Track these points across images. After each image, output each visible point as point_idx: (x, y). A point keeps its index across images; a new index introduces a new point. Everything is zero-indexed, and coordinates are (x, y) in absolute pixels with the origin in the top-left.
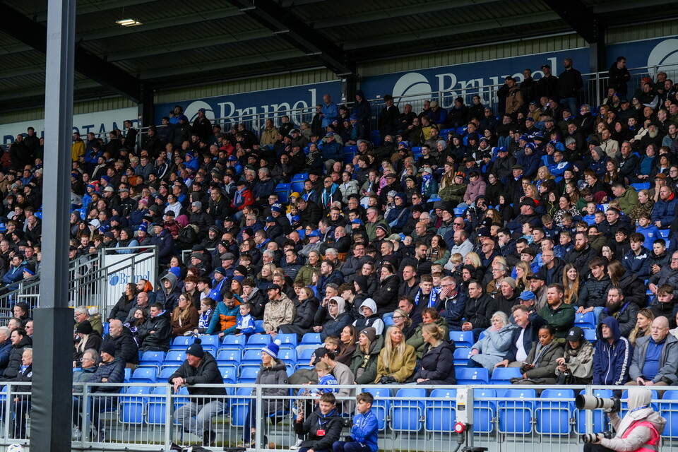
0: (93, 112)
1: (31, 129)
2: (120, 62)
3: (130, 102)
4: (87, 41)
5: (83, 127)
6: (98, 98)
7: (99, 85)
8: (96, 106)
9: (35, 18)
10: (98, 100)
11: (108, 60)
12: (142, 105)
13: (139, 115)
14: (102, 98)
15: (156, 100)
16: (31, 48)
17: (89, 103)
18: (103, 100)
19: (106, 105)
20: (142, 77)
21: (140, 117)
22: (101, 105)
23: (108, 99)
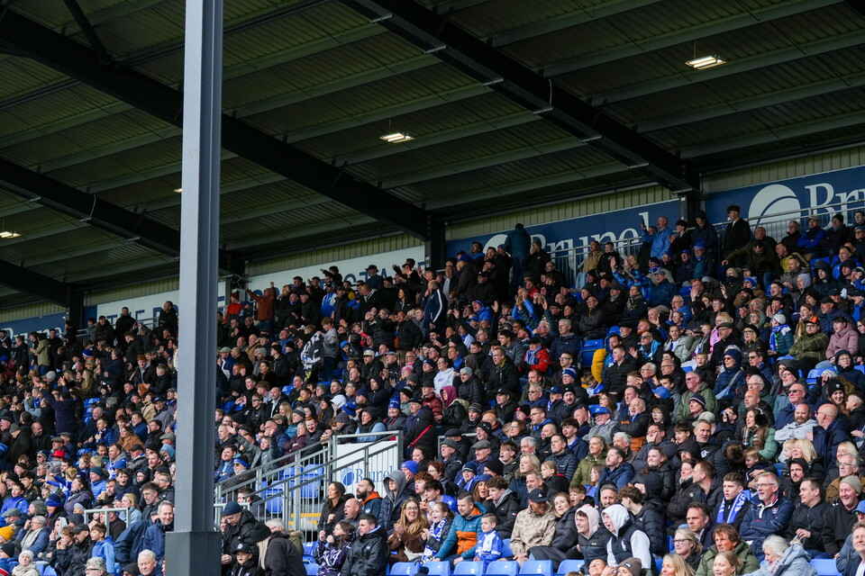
0: (373, 254)
1: (299, 279)
2: (397, 189)
3: (418, 240)
4: (352, 164)
5: (361, 274)
6: (379, 236)
7: (375, 220)
8: (376, 246)
9: (285, 138)
10: (378, 239)
11: (383, 187)
12: (429, 243)
13: (426, 256)
14: (384, 235)
15: (449, 236)
16: (283, 178)
17: (367, 242)
18: (385, 238)
19: (388, 244)
20: (429, 208)
21: (428, 258)
22: (382, 245)
23: (391, 237)
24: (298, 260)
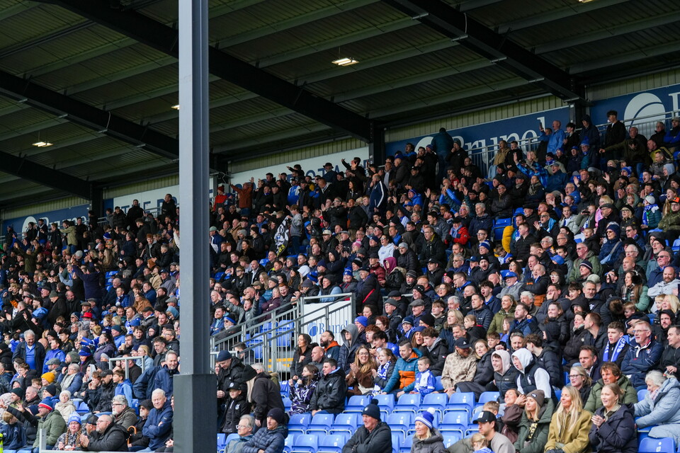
0: (328, 154)
1: (270, 175)
2: (346, 102)
3: (363, 143)
4: (311, 84)
5: (319, 170)
6: (332, 140)
8: (330, 148)
9: (257, 64)
10: (332, 142)
11: (335, 101)
12: (372, 144)
13: (370, 155)
14: (337, 139)
15: (387, 138)
16: (256, 95)
17: (324, 145)
18: (337, 141)
19: (339, 146)
20: (371, 116)
21: (371, 157)
22: (335, 147)
23: (342, 140)
24: (269, 161)
